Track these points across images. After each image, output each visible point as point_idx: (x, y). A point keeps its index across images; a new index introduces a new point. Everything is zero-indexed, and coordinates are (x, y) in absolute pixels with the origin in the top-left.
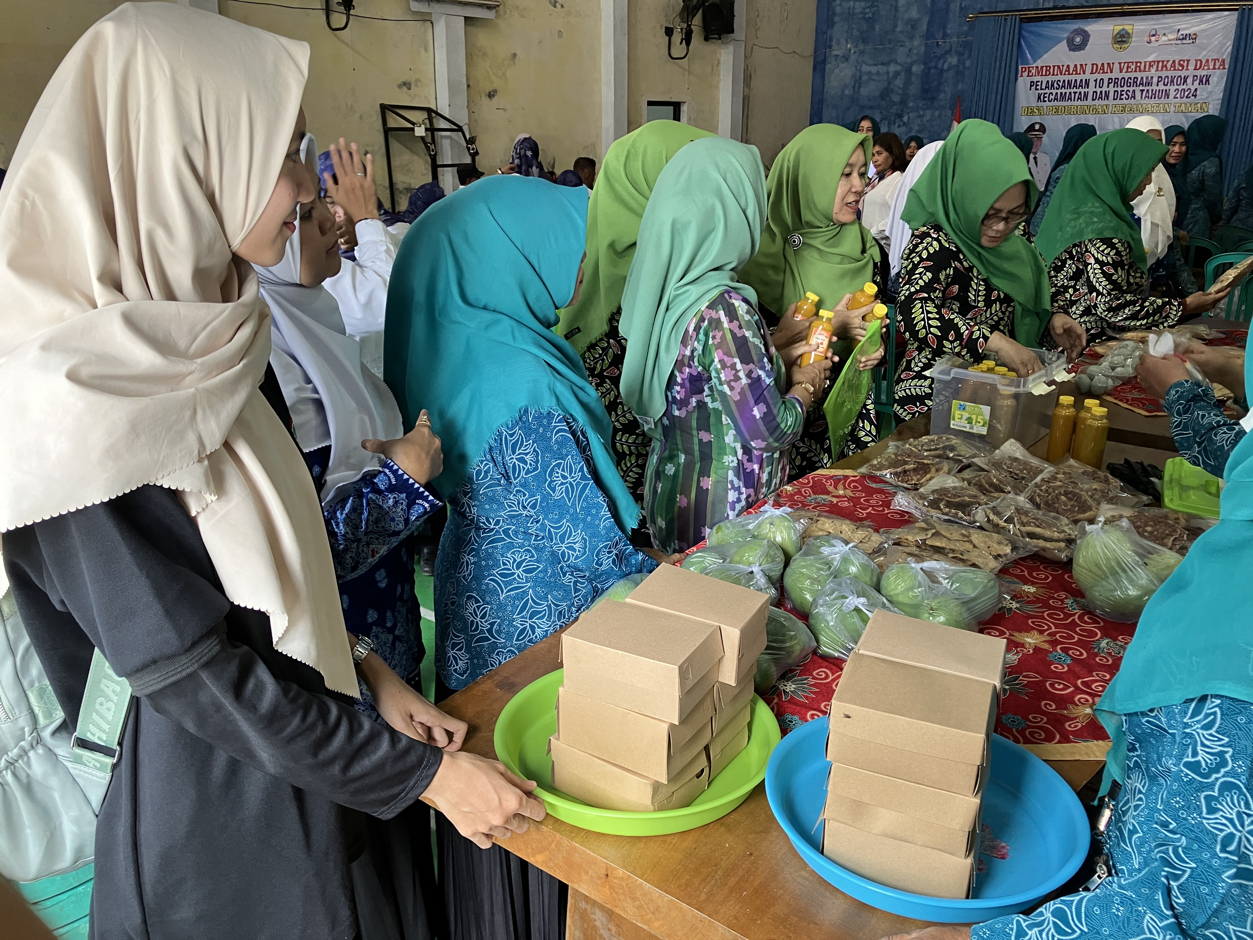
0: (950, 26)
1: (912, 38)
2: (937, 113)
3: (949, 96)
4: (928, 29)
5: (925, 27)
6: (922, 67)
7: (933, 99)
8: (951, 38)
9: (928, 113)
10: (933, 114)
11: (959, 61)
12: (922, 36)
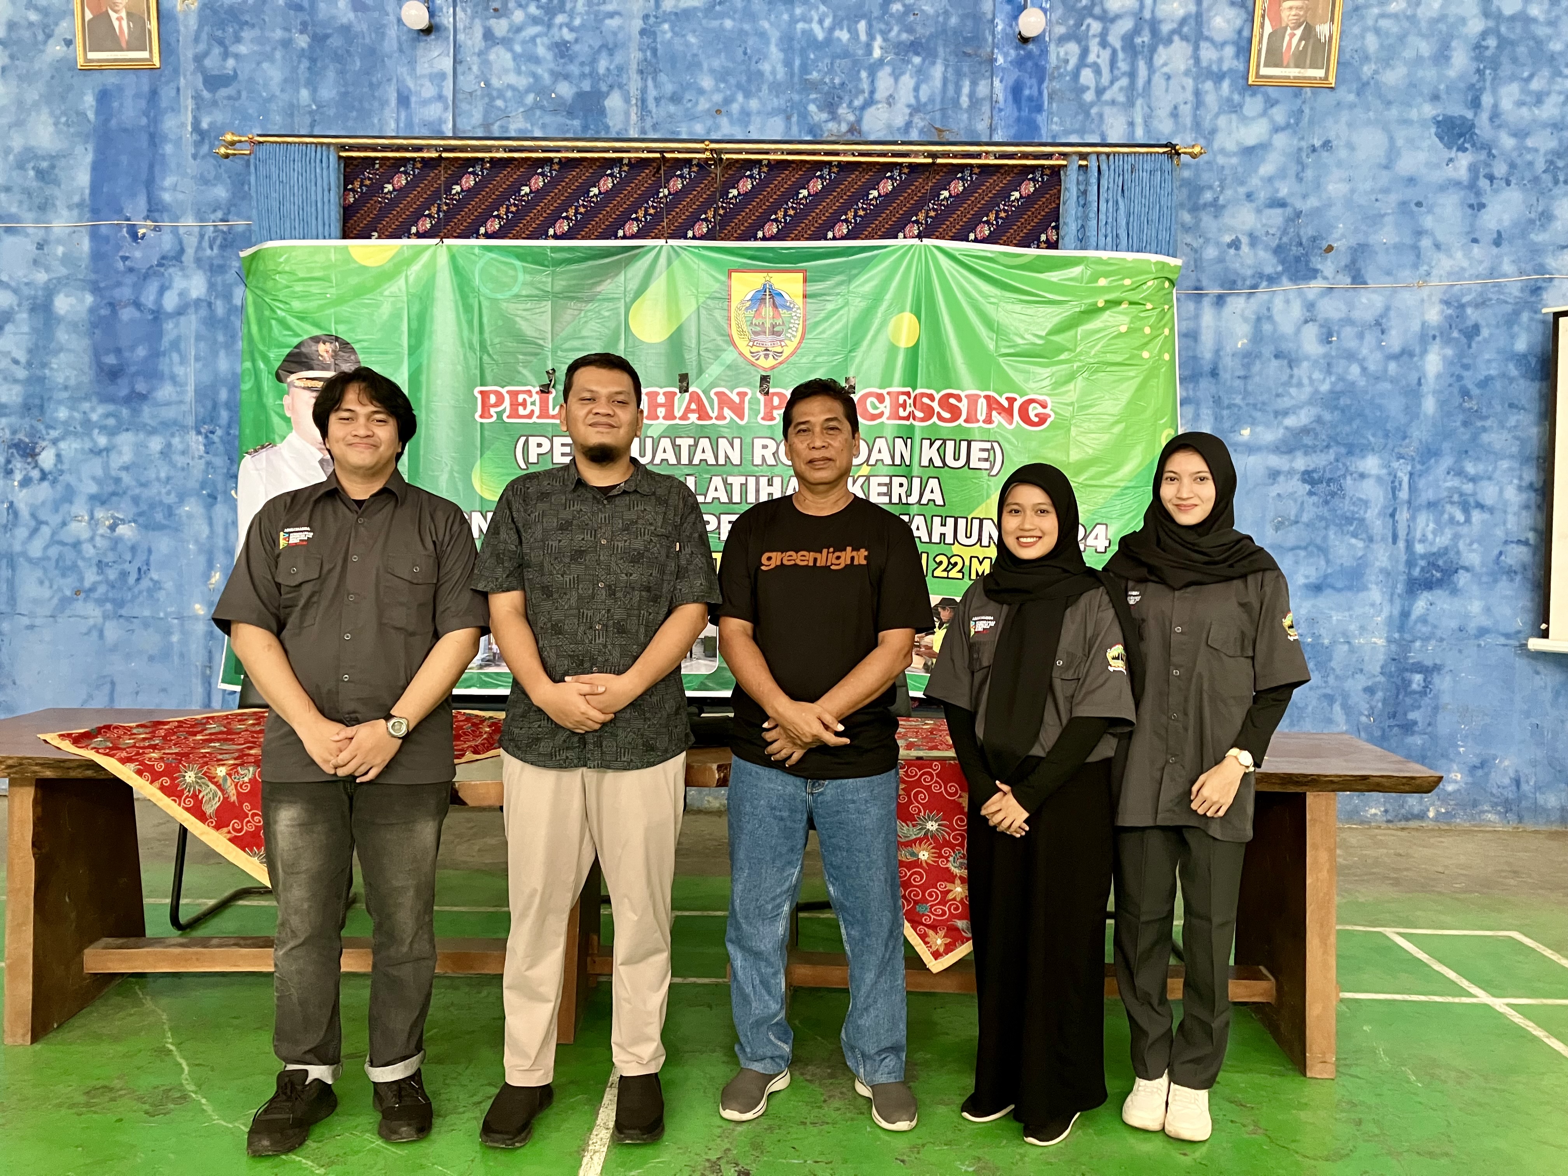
0: (168, 182)
1: (44, 207)
2: (156, 444)
3: (191, 389)
4: (95, 187)
5: (83, 178)
6: (89, 299)
7: (136, 399)
8: (176, 219)
9: (126, 441)
10: (140, 447)
11: (211, 286)
12: (80, 205)
